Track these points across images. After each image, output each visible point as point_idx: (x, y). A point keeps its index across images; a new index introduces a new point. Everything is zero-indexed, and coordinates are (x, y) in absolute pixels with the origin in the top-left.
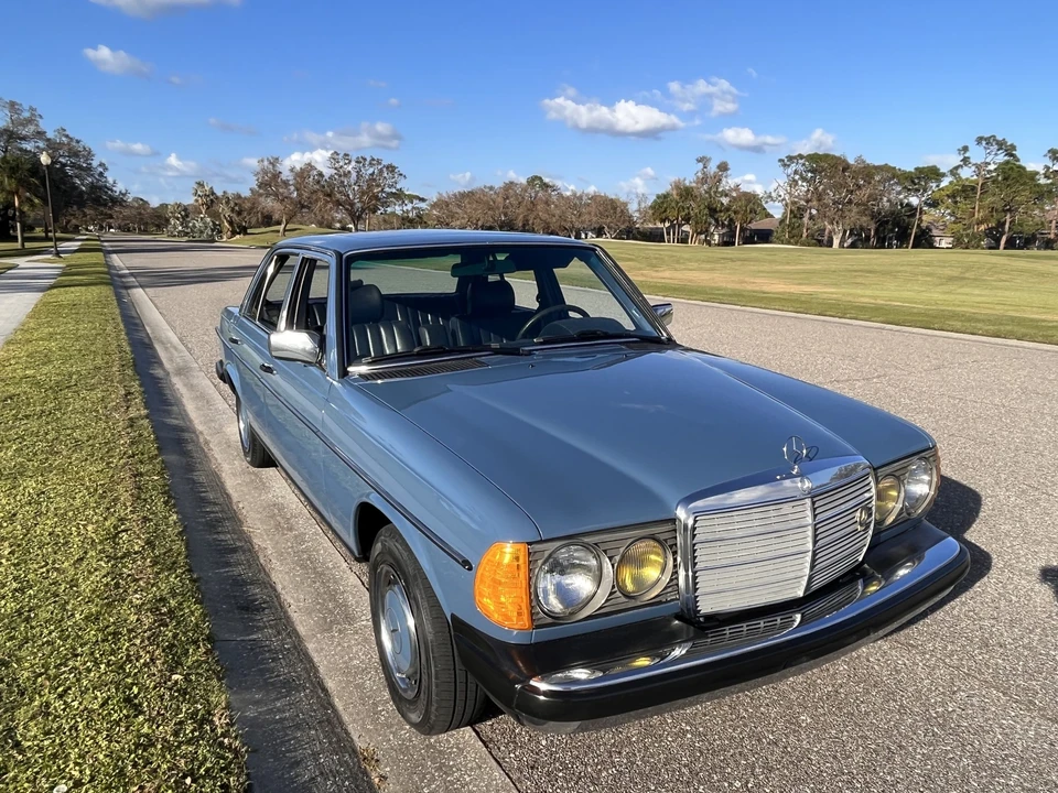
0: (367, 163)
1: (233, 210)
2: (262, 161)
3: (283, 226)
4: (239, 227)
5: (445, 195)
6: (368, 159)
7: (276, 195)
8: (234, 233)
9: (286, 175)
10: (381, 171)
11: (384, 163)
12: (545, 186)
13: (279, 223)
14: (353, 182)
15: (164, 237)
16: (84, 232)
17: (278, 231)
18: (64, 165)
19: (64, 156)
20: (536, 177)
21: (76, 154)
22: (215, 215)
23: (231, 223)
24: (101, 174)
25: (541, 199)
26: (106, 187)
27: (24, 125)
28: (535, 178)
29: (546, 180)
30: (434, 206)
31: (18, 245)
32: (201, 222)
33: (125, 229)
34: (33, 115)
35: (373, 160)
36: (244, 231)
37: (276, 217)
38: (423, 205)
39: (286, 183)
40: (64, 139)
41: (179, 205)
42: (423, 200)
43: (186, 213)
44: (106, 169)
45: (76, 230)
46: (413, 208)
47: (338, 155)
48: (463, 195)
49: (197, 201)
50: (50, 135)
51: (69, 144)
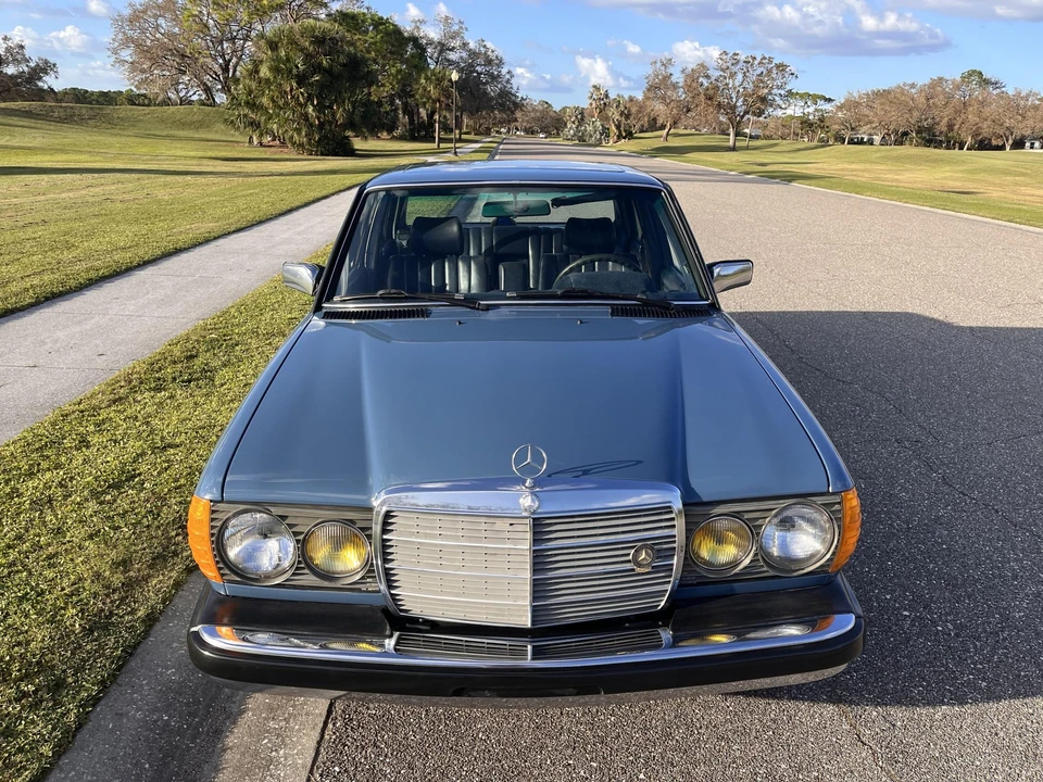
0: (756, 62)
1: (622, 114)
2: (655, 62)
3: (667, 130)
4: (625, 131)
5: (856, 95)
6: (759, 59)
7: (664, 99)
8: (620, 137)
9: (678, 78)
10: (769, 71)
11: (775, 61)
12: (985, 82)
13: (663, 127)
14: (737, 84)
15: (559, 140)
16: (494, 134)
17: (660, 137)
18: (479, 74)
19: (481, 65)
20: (974, 71)
21: (489, 62)
22: (605, 118)
23: (618, 127)
24: (508, 81)
25: (977, 99)
26: (510, 93)
27: (453, 38)
28: (972, 73)
29: (986, 75)
30: (840, 108)
31: (435, 145)
32: (593, 126)
33: (530, 131)
34: (461, 28)
35: (764, 58)
36: (630, 135)
37: (660, 121)
38: (828, 107)
39: (675, 86)
40: (482, 49)
41: (577, 108)
42: (830, 100)
43: (581, 117)
44: (512, 76)
45: (487, 133)
46: (816, 110)
47: (727, 54)
48: (878, 94)
49: (591, 104)
50: (472, 45)
51: (485, 53)
